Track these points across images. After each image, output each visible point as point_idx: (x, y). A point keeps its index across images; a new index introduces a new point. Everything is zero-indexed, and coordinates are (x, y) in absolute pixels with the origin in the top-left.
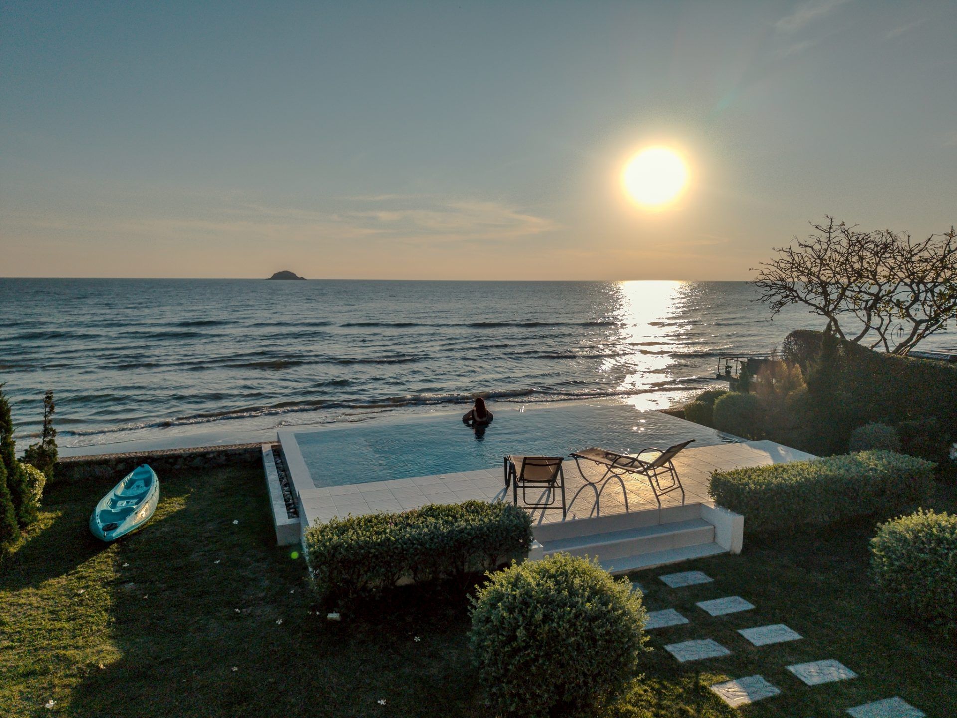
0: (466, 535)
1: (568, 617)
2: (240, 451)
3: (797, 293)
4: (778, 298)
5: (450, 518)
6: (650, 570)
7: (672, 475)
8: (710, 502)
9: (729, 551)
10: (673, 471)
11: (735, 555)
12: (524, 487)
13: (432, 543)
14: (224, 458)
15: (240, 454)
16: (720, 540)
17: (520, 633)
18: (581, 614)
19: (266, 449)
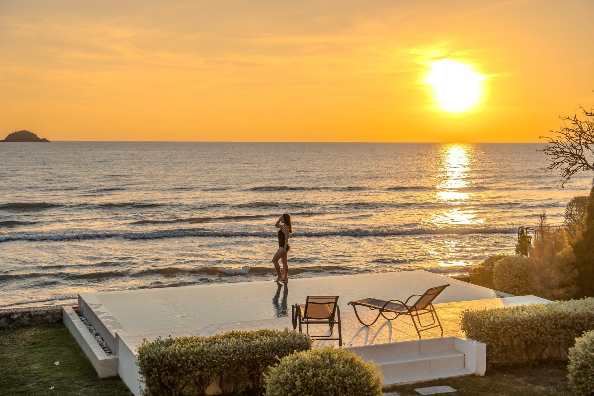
0: (261, 349)
1: (329, 374)
2: (43, 313)
3: (585, 161)
4: (566, 166)
5: (248, 339)
6: (408, 385)
7: (432, 316)
8: (462, 335)
9: (475, 373)
10: (433, 312)
11: (479, 376)
12: (308, 323)
13: (235, 355)
14: (27, 319)
15: (42, 315)
16: (468, 364)
17: (298, 383)
18: (337, 373)
19: (69, 310)
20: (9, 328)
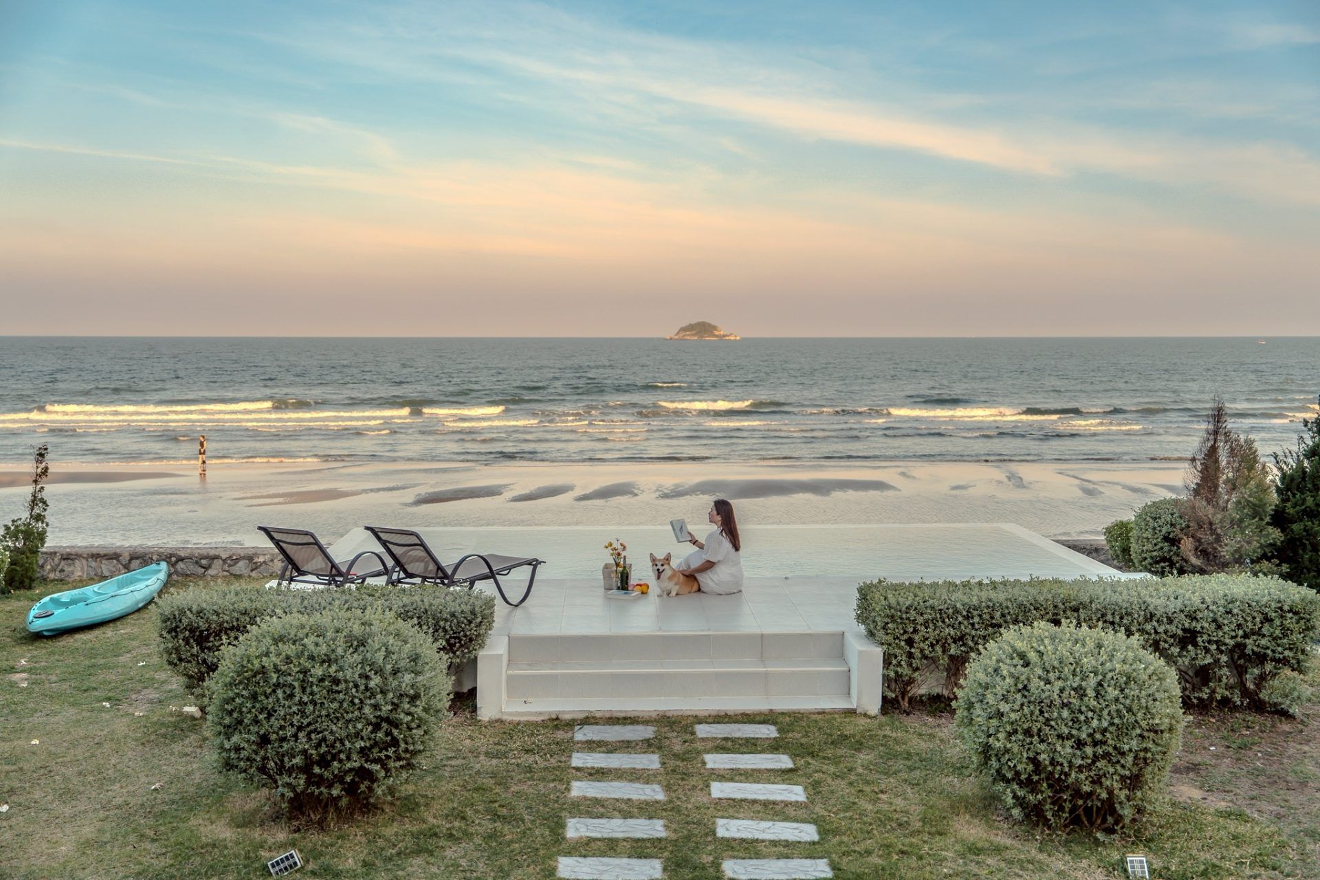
9: (855, 707)
11: (865, 715)
20: (250, 576)
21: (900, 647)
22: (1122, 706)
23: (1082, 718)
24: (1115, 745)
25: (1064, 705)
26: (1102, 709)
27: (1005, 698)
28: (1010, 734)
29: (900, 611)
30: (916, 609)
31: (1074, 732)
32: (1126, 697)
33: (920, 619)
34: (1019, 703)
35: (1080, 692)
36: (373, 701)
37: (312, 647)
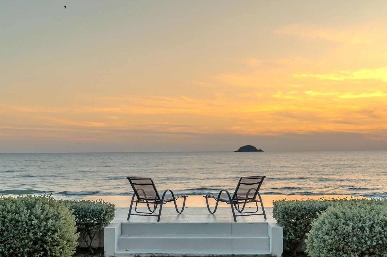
7: (257, 205)
9: (271, 253)
21: (291, 227)
22: (383, 236)
23: (363, 241)
24: (380, 255)
25: (354, 235)
26: (373, 237)
27: (327, 234)
28: (329, 250)
29: (290, 210)
30: (297, 209)
31: (359, 248)
32: (384, 231)
33: (299, 214)
34: (333, 235)
35: (362, 228)
36: (34, 231)
37: (9, 207)
